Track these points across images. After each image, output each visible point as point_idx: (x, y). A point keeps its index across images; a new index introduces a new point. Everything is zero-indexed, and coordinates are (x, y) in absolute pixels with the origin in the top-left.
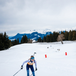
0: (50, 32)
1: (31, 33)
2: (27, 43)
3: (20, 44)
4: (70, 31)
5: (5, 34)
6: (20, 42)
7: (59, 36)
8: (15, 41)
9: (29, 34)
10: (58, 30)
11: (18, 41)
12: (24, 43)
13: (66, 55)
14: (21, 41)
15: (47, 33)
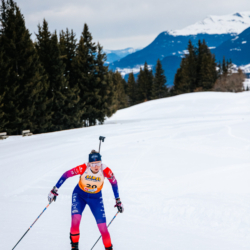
2: (208, 88)
3: (173, 93)
5: (86, 34)
6: (170, 85)
9: (227, 37)
11: (161, 79)
12: (192, 90)
14: (178, 79)
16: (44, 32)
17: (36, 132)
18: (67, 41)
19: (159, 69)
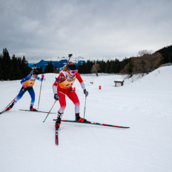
0: (84, 62)
1: (59, 60)
4: (108, 61)
5: (24, 58)
6: (43, 71)
7: (94, 66)
8: (37, 69)
9: (56, 62)
10: (93, 59)
11: (41, 70)
12: (49, 73)
13: (100, 88)
14: (45, 70)
15: (80, 62)
16: (14, 57)
17: (11, 80)
18: (19, 59)
19: (41, 67)
